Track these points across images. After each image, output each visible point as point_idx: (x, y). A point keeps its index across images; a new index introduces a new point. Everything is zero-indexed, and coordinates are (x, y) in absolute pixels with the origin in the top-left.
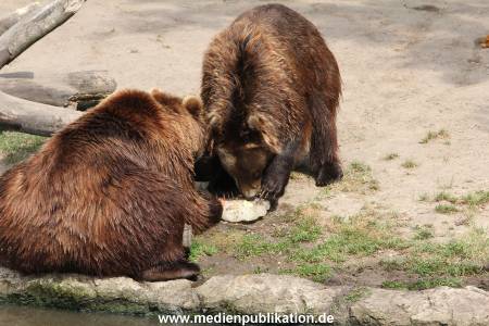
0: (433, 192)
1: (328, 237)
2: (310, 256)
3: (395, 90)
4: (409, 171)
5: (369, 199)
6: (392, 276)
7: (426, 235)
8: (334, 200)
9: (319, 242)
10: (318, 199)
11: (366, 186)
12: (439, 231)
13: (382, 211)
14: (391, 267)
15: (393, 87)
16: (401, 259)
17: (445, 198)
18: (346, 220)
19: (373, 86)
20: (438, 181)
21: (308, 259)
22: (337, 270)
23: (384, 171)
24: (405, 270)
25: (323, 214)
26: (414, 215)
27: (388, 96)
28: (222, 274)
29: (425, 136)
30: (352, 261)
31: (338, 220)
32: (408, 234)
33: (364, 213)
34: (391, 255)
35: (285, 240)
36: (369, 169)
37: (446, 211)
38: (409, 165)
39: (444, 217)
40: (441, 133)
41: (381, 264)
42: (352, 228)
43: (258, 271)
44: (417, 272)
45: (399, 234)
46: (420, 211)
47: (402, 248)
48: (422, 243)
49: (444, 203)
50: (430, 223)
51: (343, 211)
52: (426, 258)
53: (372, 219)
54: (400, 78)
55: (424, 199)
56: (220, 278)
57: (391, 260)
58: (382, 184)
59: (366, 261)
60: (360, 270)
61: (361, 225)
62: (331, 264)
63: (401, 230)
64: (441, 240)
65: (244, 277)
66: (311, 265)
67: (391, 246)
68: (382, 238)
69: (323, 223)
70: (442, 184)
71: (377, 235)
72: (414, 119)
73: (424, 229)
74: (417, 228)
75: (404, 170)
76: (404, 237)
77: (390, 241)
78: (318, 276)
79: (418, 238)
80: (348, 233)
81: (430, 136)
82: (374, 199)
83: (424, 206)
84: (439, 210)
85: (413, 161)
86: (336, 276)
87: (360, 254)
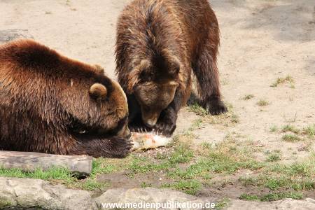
0: (281, 125)
1: (199, 159)
2: (185, 174)
3: (252, 45)
4: (262, 108)
5: (231, 130)
6: (248, 190)
7: (275, 159)
8: (203, 131)
9: (192, 163)
10: (191, 129)
11: (228, 120)
12: (285, 156)
13: (241, 139)
14: (248, 183)
15: (250, 43)
16: (255, 177)
17: (290, 130)
18: (213, 146)
19: (235, 41)
20: (284, 116)
21: (183, 176)
22: (205, 185)
23: (243, 108)
24: (258, 185)
25: (194, 141)
26: (266, 142)
27: (247, 49)
28: (116, 187)
29: (275, 81)
30: (217, 178)
31: (207, 146)
32: (261, 157)
33: (227, 141)
34: (248, 174)
35: (165, 161)
36: (231, 107)
37: (291, 139)
38: (262, 104)
39: (289, 144)
40: (288, 79)
41: (240, 180)
42: (217, 152)
43: (144, 185)
44: (268, 187)
45: (254, 157)
46: (270, 140)
47: (257, 169)
48: (272, 165)
49: (289, 134)
50: (278, 149)
51: (211, 138)
52: (275, 177)
53: (233, 145)
54: (256, 35)
55: (273, 130)
56: (113, 190)
57: (248, 178)
58: (241, 118)
59: (228, 178)
60: (224, 186)
61: (224, 150)
62: (201, 180)
63: (255, 154)
64: (286, 162)
65: (133, 190)
66: (185, 181)
67: (248, 167)
68: (241, 161)
69: (196, 148)
70: (288, 119)
71: (237, 158)
72: (267, 68)
73: (273, 153)
74: (268, 153)
75: (258, 108)
76: (258, 160)
77: (247, 163)
78: (190, 190)
79: (268, 161)
80: (214, 156)
81: (279, 81)
82: (235, 130)
83: (274, 136)
84: (285, 139)
85: (266, 101)
86: (205, 190)
87: (223, 173)
